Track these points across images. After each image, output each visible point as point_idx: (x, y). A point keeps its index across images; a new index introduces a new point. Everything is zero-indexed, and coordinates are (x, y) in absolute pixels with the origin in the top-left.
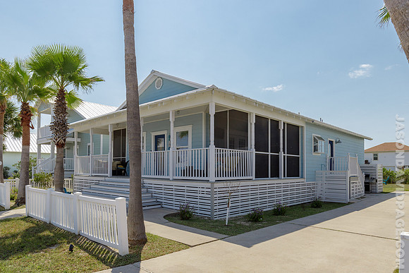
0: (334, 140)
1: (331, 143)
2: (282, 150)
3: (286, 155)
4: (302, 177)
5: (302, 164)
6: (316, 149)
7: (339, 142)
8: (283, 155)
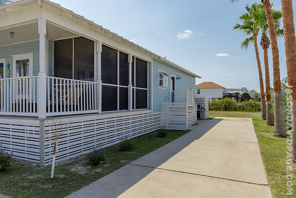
0: (175, 77)
1: (173, 78)
2: (130, 83)
3: (135, 88)
4: (150, 109)
5: (150, 97)
6: (161, 83)
7: (179, 78)
8: (132, 87)
